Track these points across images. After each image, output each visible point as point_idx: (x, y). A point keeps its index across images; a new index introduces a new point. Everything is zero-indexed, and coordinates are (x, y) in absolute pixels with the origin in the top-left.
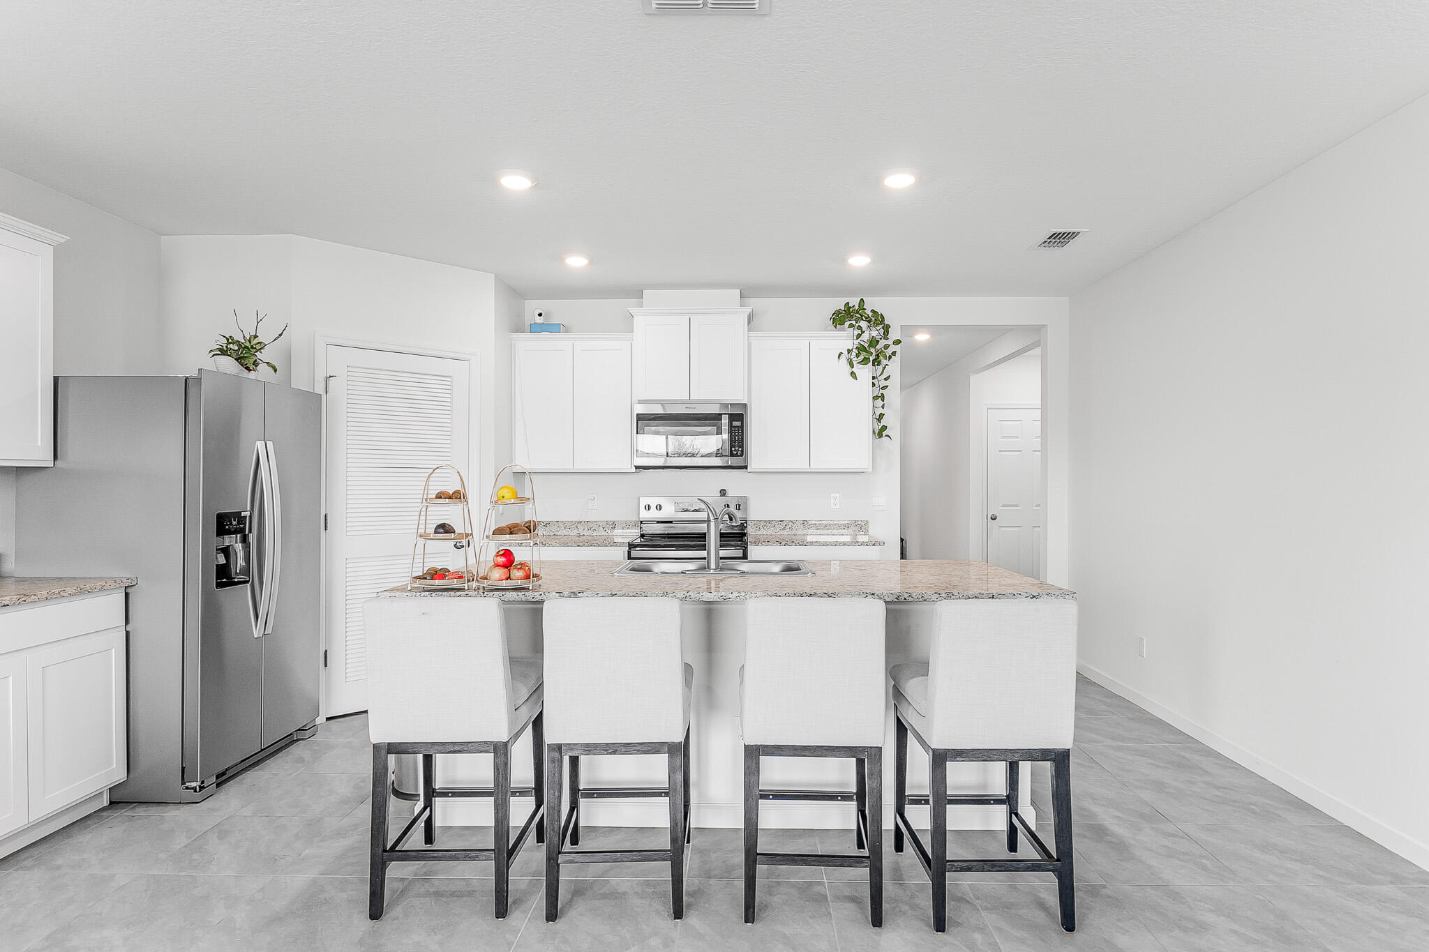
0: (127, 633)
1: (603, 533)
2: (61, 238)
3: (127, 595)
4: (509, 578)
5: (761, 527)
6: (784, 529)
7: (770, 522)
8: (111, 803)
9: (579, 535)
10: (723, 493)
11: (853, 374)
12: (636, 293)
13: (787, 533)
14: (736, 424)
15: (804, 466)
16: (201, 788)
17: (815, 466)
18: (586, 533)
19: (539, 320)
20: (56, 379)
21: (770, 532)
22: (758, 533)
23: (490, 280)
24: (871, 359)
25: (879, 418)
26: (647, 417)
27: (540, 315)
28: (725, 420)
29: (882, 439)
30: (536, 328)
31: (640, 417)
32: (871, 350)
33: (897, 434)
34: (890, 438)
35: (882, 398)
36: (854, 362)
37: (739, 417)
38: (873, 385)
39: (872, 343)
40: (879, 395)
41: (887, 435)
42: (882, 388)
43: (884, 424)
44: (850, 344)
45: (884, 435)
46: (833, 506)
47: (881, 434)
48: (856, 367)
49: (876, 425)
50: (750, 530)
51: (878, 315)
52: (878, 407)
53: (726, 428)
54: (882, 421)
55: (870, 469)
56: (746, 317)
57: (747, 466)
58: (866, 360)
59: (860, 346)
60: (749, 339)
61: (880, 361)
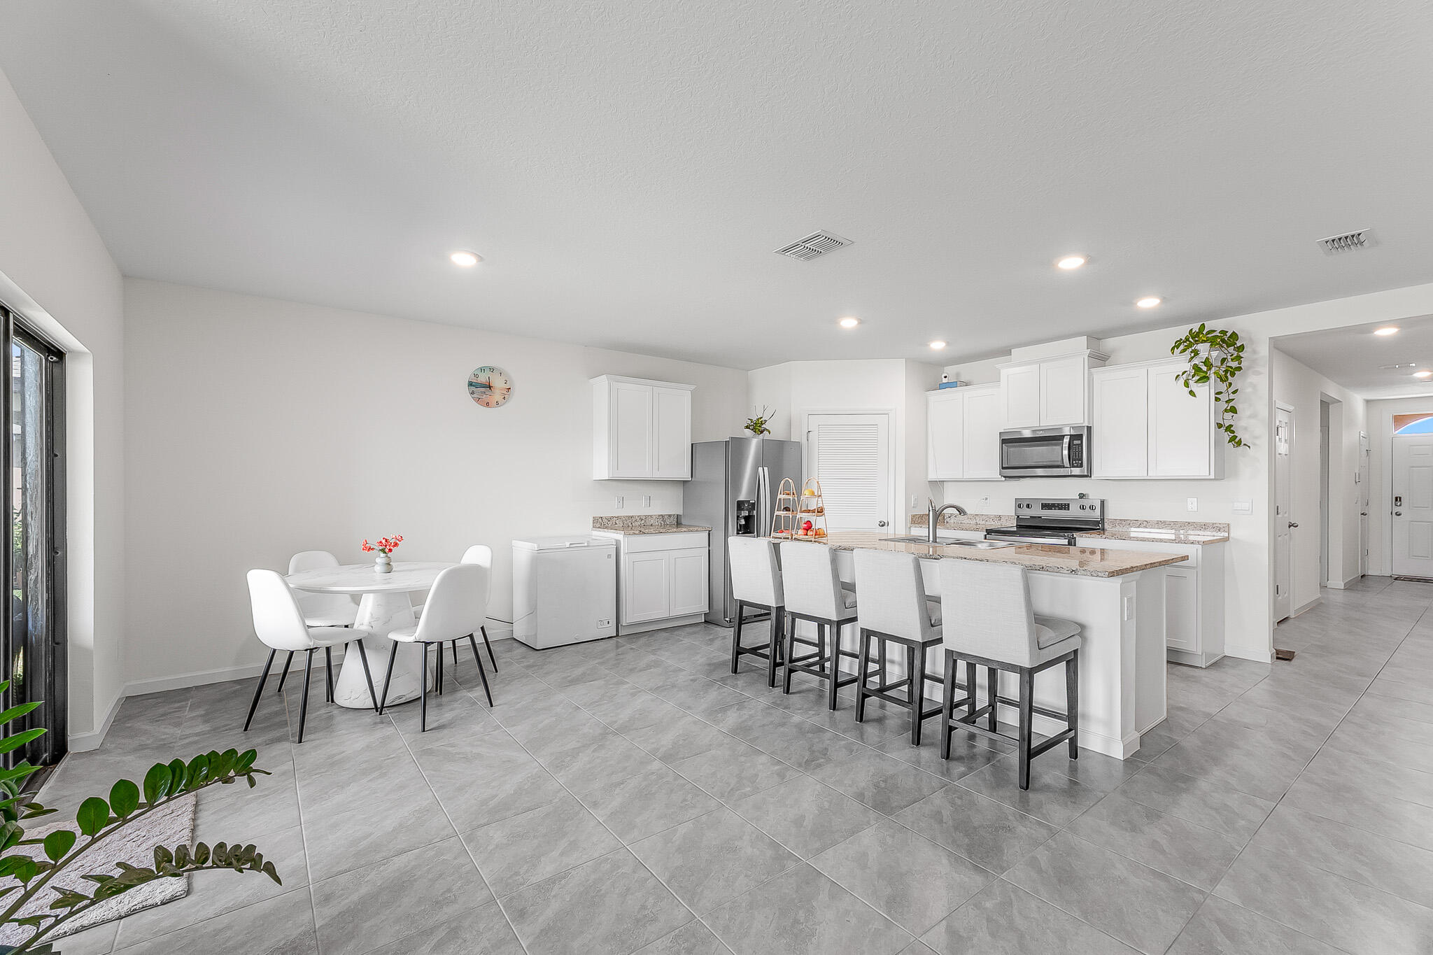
0: (709, 551)
1: (993, 523)
2: (693, 387)
3: (709, 534)
4: (807, 535)
5: (1116, 524)
7: (1125, 520)
8: (705, 621)
9: (977, 524)
10: (1082, 496)
11: (1192, 393)
12: (1006, 352)
14: (1076, 442)
15: (1143, 475)
16: (730, 622)
17: (1152, 474)
18: (982, 522)
19: (945, 381)
20: (692, 445)
22: (1113, 529)
23: (902, 363)
24: (1213, 377)
25: (1229, 429)
26: (1009, 441)
27: (945, 377)
28: (1066, 440)
29: (1242, 448)
30: (942, 386)
31: (1004, 441)
32: (1204, 368)
33: (1264, 442)
34: (1249, 447)
35: (1233, 410)
36: (1190, 381)
37: (1080, 437)
38: (1217, 399)
39: (1207, 362)
40: (1229, 408)
41: (1245, 445)
42: (1228, 401)
43: (1235, 434)
44: (1188, 367)
45: (1242, 444)
46: (1190, 509)
47: (1239, 443)
48: (1194, 386)
49: (1227, 436)
50: (1106, 526)
51: (1228, 334)
52: (1228, 419)
53: (1066, 445)
54: (1233, 432)
55: (1212, 477)
56: (1086, 358)
57: (1089, 476)
58: (1205, 378)
59: (1196, 367)
60: (1090, 374)
61: (1227, 377)
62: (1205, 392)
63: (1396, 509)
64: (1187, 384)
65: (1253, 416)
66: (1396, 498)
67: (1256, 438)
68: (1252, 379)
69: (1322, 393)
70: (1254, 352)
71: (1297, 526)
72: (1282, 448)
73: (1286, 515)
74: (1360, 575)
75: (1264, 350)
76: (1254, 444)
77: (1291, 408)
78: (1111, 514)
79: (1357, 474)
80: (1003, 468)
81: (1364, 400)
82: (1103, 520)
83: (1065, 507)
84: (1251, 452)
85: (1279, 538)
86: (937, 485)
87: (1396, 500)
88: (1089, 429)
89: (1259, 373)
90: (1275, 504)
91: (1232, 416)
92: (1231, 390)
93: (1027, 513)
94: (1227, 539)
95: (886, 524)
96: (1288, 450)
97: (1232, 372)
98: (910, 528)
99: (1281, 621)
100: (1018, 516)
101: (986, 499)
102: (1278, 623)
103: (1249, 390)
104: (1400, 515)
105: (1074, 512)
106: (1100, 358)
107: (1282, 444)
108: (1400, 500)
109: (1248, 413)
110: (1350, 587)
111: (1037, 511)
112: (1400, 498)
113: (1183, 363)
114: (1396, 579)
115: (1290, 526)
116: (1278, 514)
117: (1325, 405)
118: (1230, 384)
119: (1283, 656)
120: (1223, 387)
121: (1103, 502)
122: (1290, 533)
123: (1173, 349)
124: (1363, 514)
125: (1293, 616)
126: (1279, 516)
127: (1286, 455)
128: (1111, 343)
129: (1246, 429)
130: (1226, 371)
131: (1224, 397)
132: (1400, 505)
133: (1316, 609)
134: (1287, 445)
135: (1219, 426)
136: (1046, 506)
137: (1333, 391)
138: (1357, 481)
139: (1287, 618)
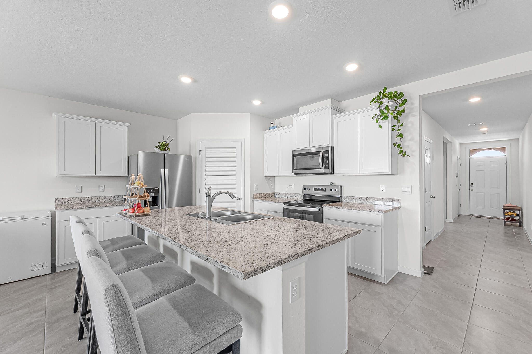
1: (294, 198)
2: (130, 125)
5: (348, 199)
6: (358, 200)
7: (352, 197)
10: (332, 184)
11: (380, 126)
13: (358, 203)
14: (326, 155)
15: (357, 172)
20: (128, 157)
21: (351, 201)
22: (346, 201)
23: (248, 115)
24: (390, 116)
25: (399, 146)
26: (296, 155)
27: (272, 124)
28: (321, 154)
29: (406, 156)
30: (270, 128)
31: (295, 155)
32: (386, 112)
33: (417, 154)
34: (410, 156)
35: (401, 136)
36: (379, 119)
37: (327, 152)
38: (393, 129)
39: (387, 108)
40: (399, 135)
41: (407, 155)
42: (399, 130)
43: (402, 149)
44: (378, 111)
45: (406, 155)
46: (381, 191)
47: (404, 155)
48: (381, 122)
49: (398, 150)
50: (343, 200)
51: (399, 93)
52: (399, 141)
53: (321, 157)
54: (401, 148)
55: (390, 173)
56: (330, 109)
57: (332, 173)
58: (386, 117)
59: (382, 112)
60: (333, 119)
61: (397, 116)
62: (386, 124)
63: (471, 188)
64: (377, 121)
65: (412, 139)
66: (471, 183)
67: (413, 151)
68: (411, 119)
69: (444, 137)
70: (412, 104)
71: (434, 197)
72: (428, 160)
73: (429, 192)
74: (458, 215)
75: (417, 103)
76: (412, 155)
77: (431, 141)
78: (345, 194)
79: (457, 174)
80: (294, 169)
81: (459, 143)
82: (341, 196)
83: (324, 189)
84: (410, 159)
85: (427, 204)
86: (271, 179)
87: (471, 184)
88: (332, 148)
89: (414, 116)
90: (424, 187)
91: (401, 139)
92: (400, 124)
93: (308, 193)
94: (399, 208)
95: (240, 199)
96: (430, 161)
97: (399, 114)
98: (253, 201)
99: (427, 244)
100: (304, 195)
101: (292, 185)
102: (426, 245)
103: (410, 125)
104: (472, 190)
105: (328, 193)
106: (338, 110)
107: (428, 158)
108: (473, 184)
109: (409, 138)
110: (455, 222)
111: (312, 192)
112: (473, 183)
113: (375, 110)
114: (472, 216)
115: (431, 198)
116: (426, 192)
117: (445, 143)
118: (399, 121)
119: (428, 271)
120: (396, 122)
121: (341, 187)
122: (431, 201)
123: (371, 102)
124: (459, 190)
125: (433, 240)
126: (426, 193)
127: (429, 163)
128: (345, 103)
129: (408, 147)
130: (397, 113)
131: (396, 128)
132: (473, 186)
133: (443, 234)
134: (430, 159)
135: (394, 145)
136: (316, 189)
137: (448, 137)
138: (457, 176)
139: (431, 241)
